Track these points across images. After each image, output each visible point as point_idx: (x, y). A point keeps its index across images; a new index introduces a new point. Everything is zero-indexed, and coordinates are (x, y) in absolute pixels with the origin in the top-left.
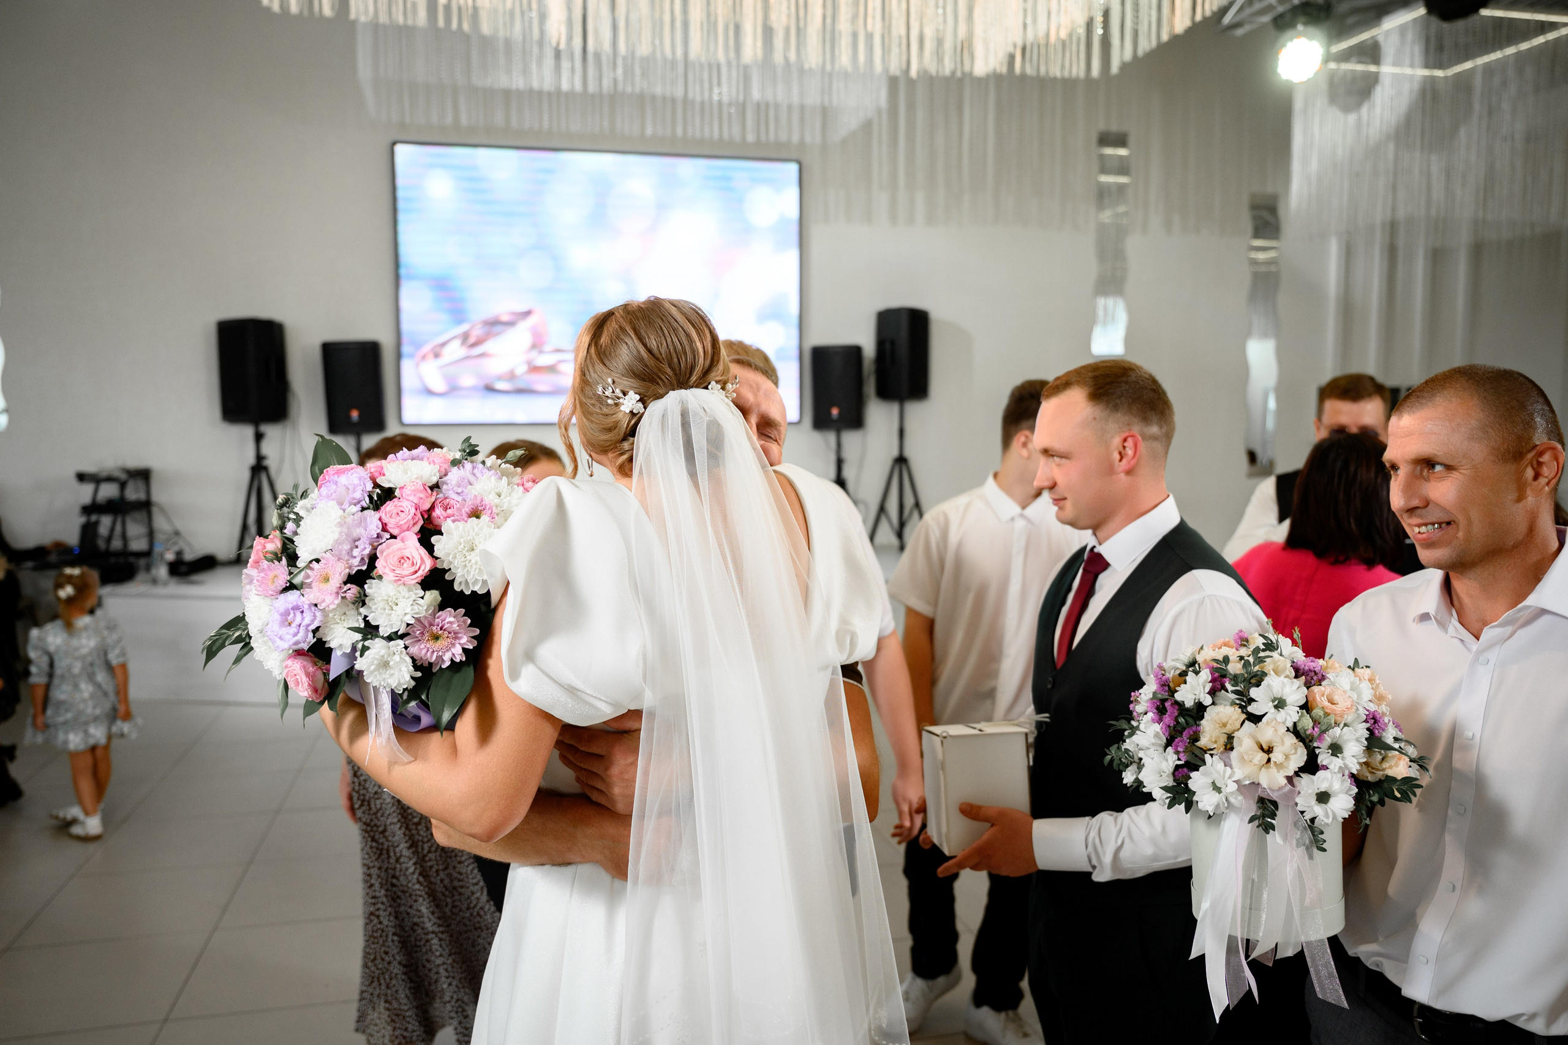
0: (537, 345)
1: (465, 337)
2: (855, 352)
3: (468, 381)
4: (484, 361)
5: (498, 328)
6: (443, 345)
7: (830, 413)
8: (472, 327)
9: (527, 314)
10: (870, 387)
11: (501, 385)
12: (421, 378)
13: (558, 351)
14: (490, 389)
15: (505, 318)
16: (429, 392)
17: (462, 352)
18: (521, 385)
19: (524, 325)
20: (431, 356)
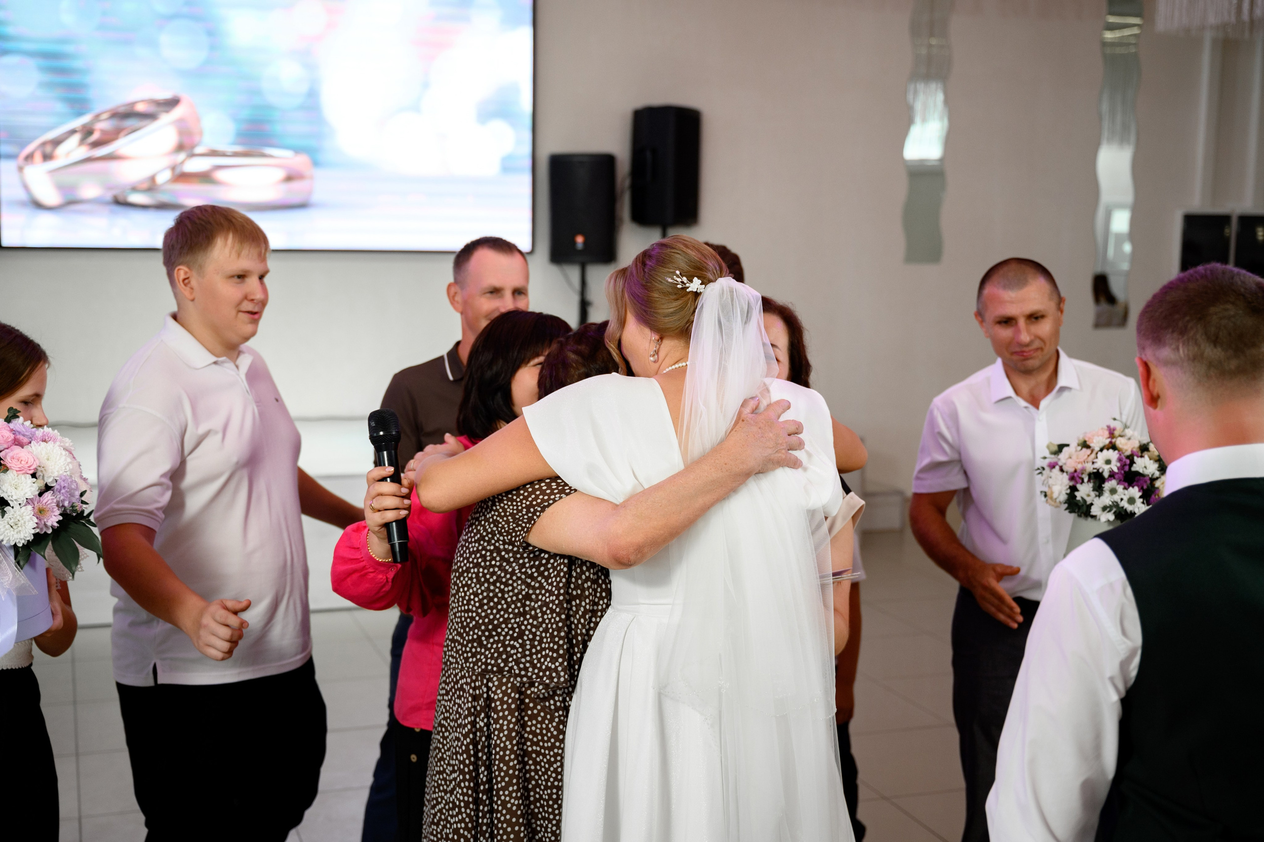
0: (184, 146)
1: (87, 131)
2: (607, 162)
3: (90, 191)
4: (113, 165)
5: (131, 123)
6: (57, 142)
7: (574, 243)
8: (97, 118)
9: (172, 103)
10: (625, 209)
11: (136, 198)
12: (26, 187)
13: (214, 153)
14: (120, 203)
15: (141, 108)
16: (38, 205)
17: (83, 152)
18: (164, 198)
19: (167, 119)
20: (38, 157)
